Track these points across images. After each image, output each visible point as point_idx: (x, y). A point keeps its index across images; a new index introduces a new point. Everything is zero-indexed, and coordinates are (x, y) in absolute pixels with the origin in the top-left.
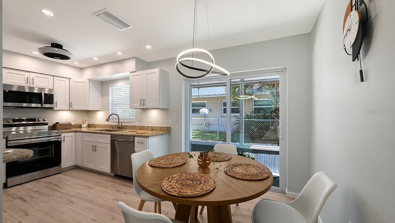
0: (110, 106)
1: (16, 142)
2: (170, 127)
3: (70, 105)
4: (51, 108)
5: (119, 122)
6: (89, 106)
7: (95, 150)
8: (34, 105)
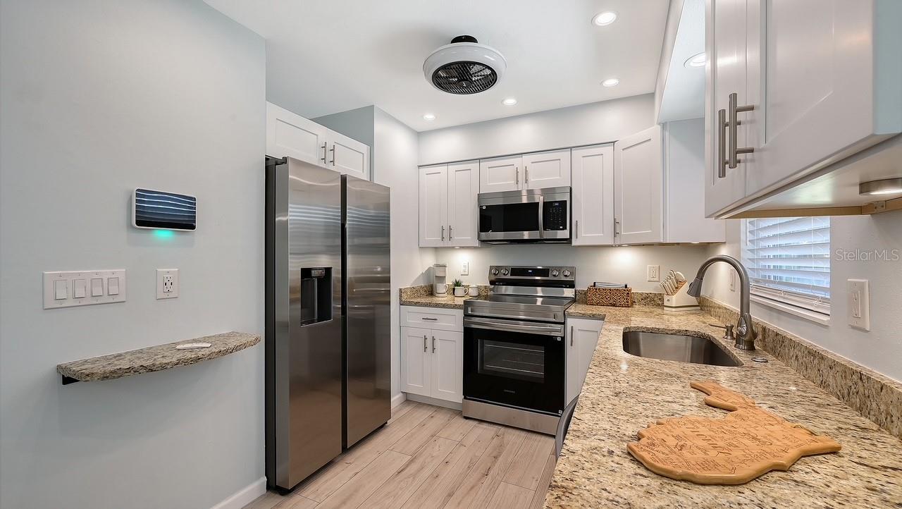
3: (615, 225)
8: (526, 235)
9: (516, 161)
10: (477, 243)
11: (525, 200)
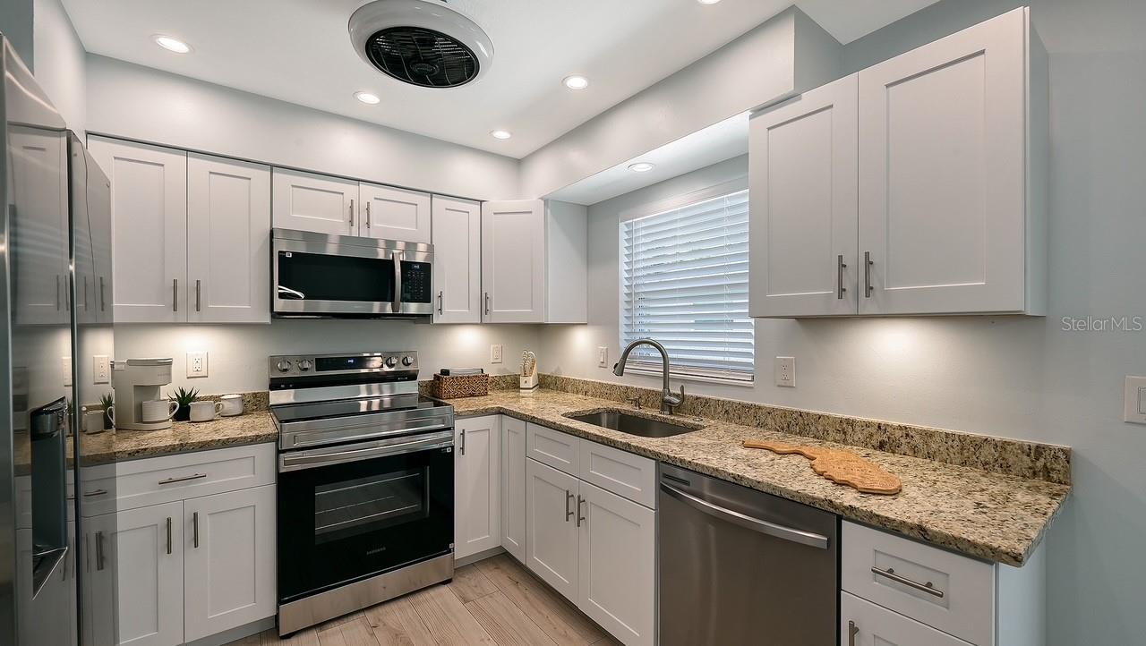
0: (622, 306)
1: (307, 454)
2: (1066, 453)
3: (484, 301)
4: (425, 318)
5: (666, 380)
6: (546, 306)
7: (579, 519)
8: (376, 307)
9: (350, 190)
10: (267, 319)
11: (381, 256)
